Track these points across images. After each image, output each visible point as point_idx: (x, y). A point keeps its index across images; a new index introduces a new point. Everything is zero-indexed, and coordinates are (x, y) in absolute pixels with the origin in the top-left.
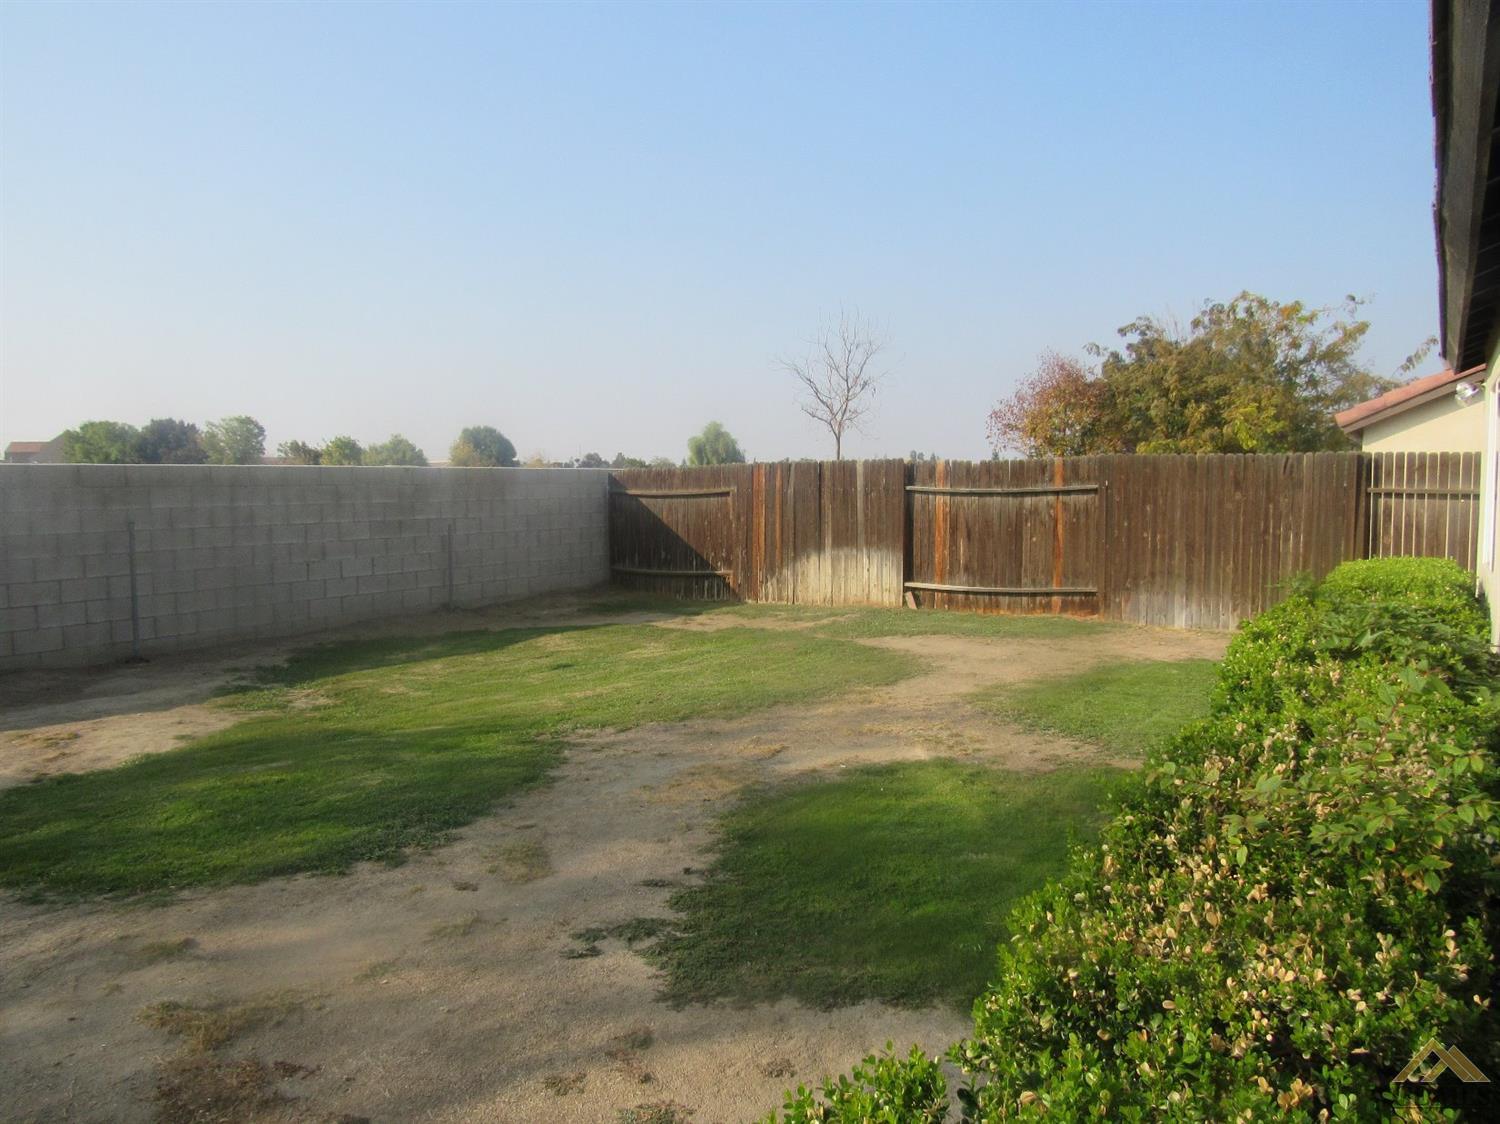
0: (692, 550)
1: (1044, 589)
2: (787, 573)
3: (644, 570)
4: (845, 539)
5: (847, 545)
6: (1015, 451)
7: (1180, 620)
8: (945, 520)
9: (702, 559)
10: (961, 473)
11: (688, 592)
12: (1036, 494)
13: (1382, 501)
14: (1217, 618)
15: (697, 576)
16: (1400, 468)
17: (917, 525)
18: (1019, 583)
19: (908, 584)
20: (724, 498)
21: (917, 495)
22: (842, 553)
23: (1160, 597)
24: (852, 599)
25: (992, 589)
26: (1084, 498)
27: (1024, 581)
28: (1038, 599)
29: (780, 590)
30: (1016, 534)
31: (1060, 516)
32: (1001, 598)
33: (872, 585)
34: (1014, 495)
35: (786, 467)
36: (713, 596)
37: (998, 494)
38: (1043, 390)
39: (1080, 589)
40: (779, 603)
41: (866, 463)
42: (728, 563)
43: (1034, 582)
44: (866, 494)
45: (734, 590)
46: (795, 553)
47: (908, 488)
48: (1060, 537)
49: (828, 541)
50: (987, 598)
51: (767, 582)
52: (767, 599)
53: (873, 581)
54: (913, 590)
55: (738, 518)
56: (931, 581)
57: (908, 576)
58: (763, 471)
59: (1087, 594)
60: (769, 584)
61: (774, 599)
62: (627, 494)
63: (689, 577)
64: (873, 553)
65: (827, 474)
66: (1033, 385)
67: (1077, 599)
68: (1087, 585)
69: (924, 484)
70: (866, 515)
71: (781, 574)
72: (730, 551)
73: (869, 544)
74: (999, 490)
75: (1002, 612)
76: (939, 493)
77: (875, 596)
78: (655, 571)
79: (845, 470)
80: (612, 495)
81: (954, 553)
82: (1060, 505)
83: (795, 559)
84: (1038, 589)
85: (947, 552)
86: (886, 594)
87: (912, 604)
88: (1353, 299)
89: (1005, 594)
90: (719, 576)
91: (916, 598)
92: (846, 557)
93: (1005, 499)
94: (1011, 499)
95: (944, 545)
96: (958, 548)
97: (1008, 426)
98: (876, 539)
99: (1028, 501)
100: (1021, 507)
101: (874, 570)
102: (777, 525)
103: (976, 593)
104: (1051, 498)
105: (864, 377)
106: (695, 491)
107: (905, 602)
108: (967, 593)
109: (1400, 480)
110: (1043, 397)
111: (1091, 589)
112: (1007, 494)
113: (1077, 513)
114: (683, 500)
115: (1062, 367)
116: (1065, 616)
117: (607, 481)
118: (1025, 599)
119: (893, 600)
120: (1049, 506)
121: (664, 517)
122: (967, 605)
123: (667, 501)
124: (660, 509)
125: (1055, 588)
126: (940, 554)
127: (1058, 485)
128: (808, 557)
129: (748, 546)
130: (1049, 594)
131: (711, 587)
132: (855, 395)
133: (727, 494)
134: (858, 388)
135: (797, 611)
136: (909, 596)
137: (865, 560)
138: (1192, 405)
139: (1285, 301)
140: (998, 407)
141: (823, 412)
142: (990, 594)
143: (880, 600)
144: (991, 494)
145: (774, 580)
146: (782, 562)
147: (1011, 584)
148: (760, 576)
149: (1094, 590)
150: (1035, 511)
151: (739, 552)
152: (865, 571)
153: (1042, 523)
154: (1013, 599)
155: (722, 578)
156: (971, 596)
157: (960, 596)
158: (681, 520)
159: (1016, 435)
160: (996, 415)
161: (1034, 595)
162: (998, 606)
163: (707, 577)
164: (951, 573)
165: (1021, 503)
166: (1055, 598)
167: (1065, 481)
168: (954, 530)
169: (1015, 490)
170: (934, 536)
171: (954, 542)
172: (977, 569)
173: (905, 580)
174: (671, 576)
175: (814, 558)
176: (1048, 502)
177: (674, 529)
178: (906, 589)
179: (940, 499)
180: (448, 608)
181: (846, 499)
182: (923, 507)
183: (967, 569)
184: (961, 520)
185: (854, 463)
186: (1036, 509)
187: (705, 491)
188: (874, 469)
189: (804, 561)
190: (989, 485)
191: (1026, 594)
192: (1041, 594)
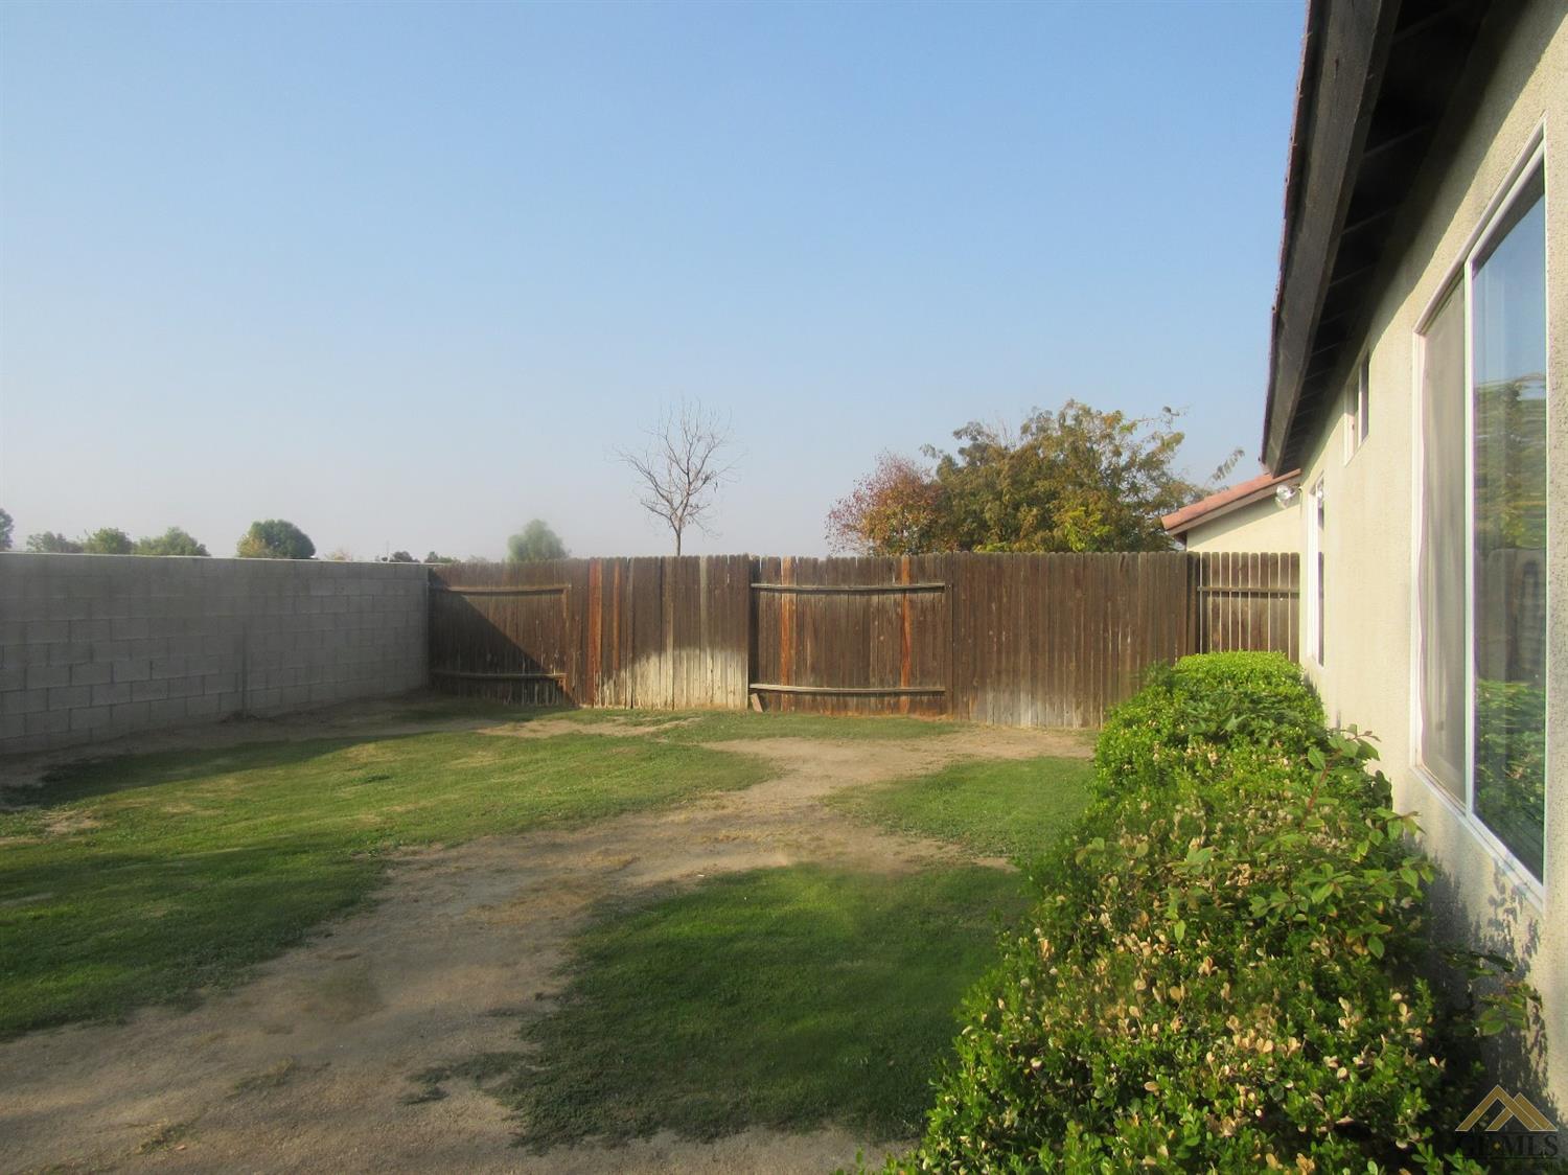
0: (521, 651)
1: (891, 689)
2: (625, 675)
3: (467, 674)
4: (688, 639)
5: (689, 645)
6: (855, 549)
7: (1026, 720)
8: (791, 617)
9: (532, 661)
10: (805, 569)
11: (517, 697)
12: (884, 591)
13: (1210, 599)
14: (1062, 717)
15: (528, 680)
16: (1226, 567)
17: (763, 624)
18: (867, 683)
19: (753, 686)
20: (557, 596)
21: (762, 593)
22: (684, 654)
23: (1007, 695)
24: (694, 702)
25: (840, 689)
26: (929, 596)
27: (872, 680)
28: (886, 699)
29: (617, 695)
30: (864, 634)
31: (907, 612)
32: (848, 699)
33: (716, 688)
34: (861, 592)
35: (624, 564)
36: (543, 701)
37: (845, 592)
38: (882, 490)
39: (931, 688)
40: (616, 708)
41: (710, 559)
42: (561, 665)
43: (882, 681)
44: (710, 592)
45: (567, 695)
46: (633, 653)
47: (753, 585)
48: (908, 636)
49: (670, 640)
50: (835, 698)
51: (603, 685)
52: (603, 704)
53: (718, 684)
54: (759, 692)
55: (573, 618)
56: (777, 682)
57: (753, 678)
58: (599, 568)
59: (935, 693)
60: (605, 687)
61: (610, 703)
62: (450, 592)
63: (518, 680)
64: (717, 652)
65: (668, 570)
66: (870, 486)
67: (925, 698)
68: (935, 684)
69: (769, 582)
70: (709, 614)
71: (618, 676)
72: (562, 653)
73: (713, 645)
74: (846, 588)
75: (850, 714)
76: (785, 590)
77: (719, 699)
78: (479, 674)
79: (688, 565)
80: (432, 591)
81: (800, 652)
82: (907, 603)
83: (633, 661)
84: (887, 689)
85: (793, 652)
86: (731, 696)
87: (758, 707)
88: (1169, 410)
89: (852, 695)
90: (551, 680)
91: (762, 699)
92: (689, 658)
93: (852, 597)
94: (858, 597)
95: (791, 643)
96: (804, 648)
97: (847, 526)
98: (719, 639)
99: (875, 598)
100: (869, 604)
101: (718, 672)
102: (615, 624)
103: (823, 694)
104: (898, 596)
105: (707, 470)
106: (527, 588)
107: (750, 705)
108: (814, 694)
109: (1226, 580)
110: (881, 498)
111: (939, 688)
112: (855, 592)
113: (923, 612)
114: (511, 598)
115: (899, 469)
116: (915, 716)
117: (426, 577)
118: (873, 699)
119: (738, 702)
120: (896, 604)
121: (492, 617)
122: (814, 707)
123: (494, 598)
124: (490, 609)
125: (903, 688)
126: (787, 655)
127: (905, 583)
128: (648, 658)
129: (583, 643)
130: (897, 694)
131: (541, 692)
132: (697, 490)
133: (560, 591)
134: (700, 483)
135: (636, 717)
136: (755, 698)
137: (709, 660)
138: (1024, 508)
139: (1108, 410)
140: (836, 507)
141: (664, 507)
142: (838, 695)
143: (725, 702)
144: (839, 592)
145: (611, 682)
146: (619, 664)
147: (859, 685)
148: (597, 678)
149: (943, 689)
150: (881, 610)
151: (574, 654)
152: (709, 672)
153: (890, 621)
154: (861, 699)
155: (555, 681)
156: (818, 698)
157: (808, 697)
158: (509, 619)
159: (853, 535)
160: (834, 515)
161: (882, 695)
162: (846, 707)
163: (538, 680)
164: (797, 673)
165: (868, 601)
166: (903, 698)
167: (912, 578)
168: (801, 627)
169: (863, 587)
170: (780, 636)
171: (801, 642)
172: (825, 669)
173: (750, 682)
174: (497, 680)
175: (654, 659)
176: (895, 600)
177: (501, 629)
178: (751, 691)
179: (786, 597)
180: (240, 717)
181: (689, 596)
182: (769, 605)
183: (814, 669)
184: (808, 619)
185: (697, 559)
186: (883, 607)
187: (535, 588)
188: (717, 563)
189: (644, 661)
190: (836, 582)
191: (874, 694)
192: (889, 694)
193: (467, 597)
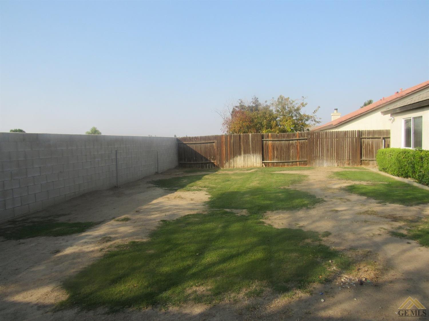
0: (203, 156)
1: (295, 161)
2: (231, 161)
3: (189, 163)
5: (247, 153)
7: (325, 165)
8: (271, 147)
9: (206, 159)
10: (275, 136)
11: (202, 167)
12: (293, 140)
14: (333, 164)
15: (205, 163)
17: (264, 148)
18: (289, 159)
19: (263, 162)
21: (264, 141)
22: (246, 155)
23: (321, 161)
24: (249, 166)
25: (283, 161)
26: (303, 141)
27: (290, 159)
28: (294, 163)
29: (230, 165)
30: (288, 149)
31: (298, 144)
32: (285, 163)
33: (254, 162)
36: (210, 168)
37: (284, 140)
39: (304, 160)
42: (214, 159)
43: (292, 159)
44: (252, 141)
45: (216, 166)
46: (233, 156)
47: (262, 140)
48: (298, 149)
49: (242, 153)
51: (226, 163)
52: (226, 167)
54: (264, 163)
55: (217, 148)
56: (268, 160)
57: (263, 160)
58: (224, 137)
59: (305, 161)
60: (227, 164)
61: (228, 167)
62: (183, 143)
63: (203, 163)
64: (254, 155)
65: (241, 137)
67: (302, 162)
68: (305, 159)
69: (266, 139)
70: (252, 146)
71: (230, 161)
73: (253, 153)
75: (285, 167)
76: (270, 141)
77: (255, 165)
78: (192, 162)
79: (247, 136)
80: (178, 144)
82: (298, 142)
83: (233, 157)
84: (294, 161)
85: (272, 154)
86: (258, 164)
87: (264, 166)
88: (303, 97)
89: (286, 162)
90: (211, 163)
92: (247, 156)
95: (271, 152)
96: (275, 153)
98: (254, 152)
99: (291, 142)
100: (289, 143)
101: (254, 159)
102: (229, 149)
103: (279, 163)
104: (296, 141)
106: (204, 142)
107: (263, 166)
108: (277, 163)
111: (305, 160)
112: (286, 140)
113: (302, 144)
114: (200, 144)
116: (301, 166)
117: (176, 140)
118: (291, 163)
119: (260, 165)
120: (296, 143)
121: (194, 149)
122: (277, 166)
123: (195, 145)
124: (193, 147)
125: (297, 160)
126: (270, 154)
127: (297, 138)
128: (237, 157)
129: (221, 154)
130: (296, 162)
131: (209, 166)
133: (214, 142)
135: (238, 169)
136: (263, 164)
137: (252, 157)
142: (282, 162)
143: (256, 165)
144: (282, 141)
145: (228, 163)
146: (230, 158)
147: (287, 160)
148: (224, 162)
149: (307, 160)
150: (292, 144)
151: (218, 157)
152: (252, 159)
153: (294, 146)
154: (288, 163)
155: (213, 163)
156: (278, 164)
157: (276, 164)
158: (199, 149)
161: (293, 162)
162: (284, 165)
163: (208, 163)
164: (273, 159)
165: (289, 142)
166: (298, 163)
167: (299, 137)
168: (273, 149)
169: (288, 139)
170: (269, 150)
171: (274, 152)
172: (279, 157)
173: (262, 161)
174: (197, 164)
175: (239, 157)
176: (295, 142)
177: (197, 152)
178: (263, 163)
179: (270, 142)
180: (157, 173)
181: (247, 143)
182: (266, 144)
183: (277, 157)
184: (275, 147)
186: (293, 143)
187: (206, 142)
188: (254, 135)
189: (236, 157)
190: (281, 138)
191: (291, 162)
192: (294, 162)
193: (188, 145)
